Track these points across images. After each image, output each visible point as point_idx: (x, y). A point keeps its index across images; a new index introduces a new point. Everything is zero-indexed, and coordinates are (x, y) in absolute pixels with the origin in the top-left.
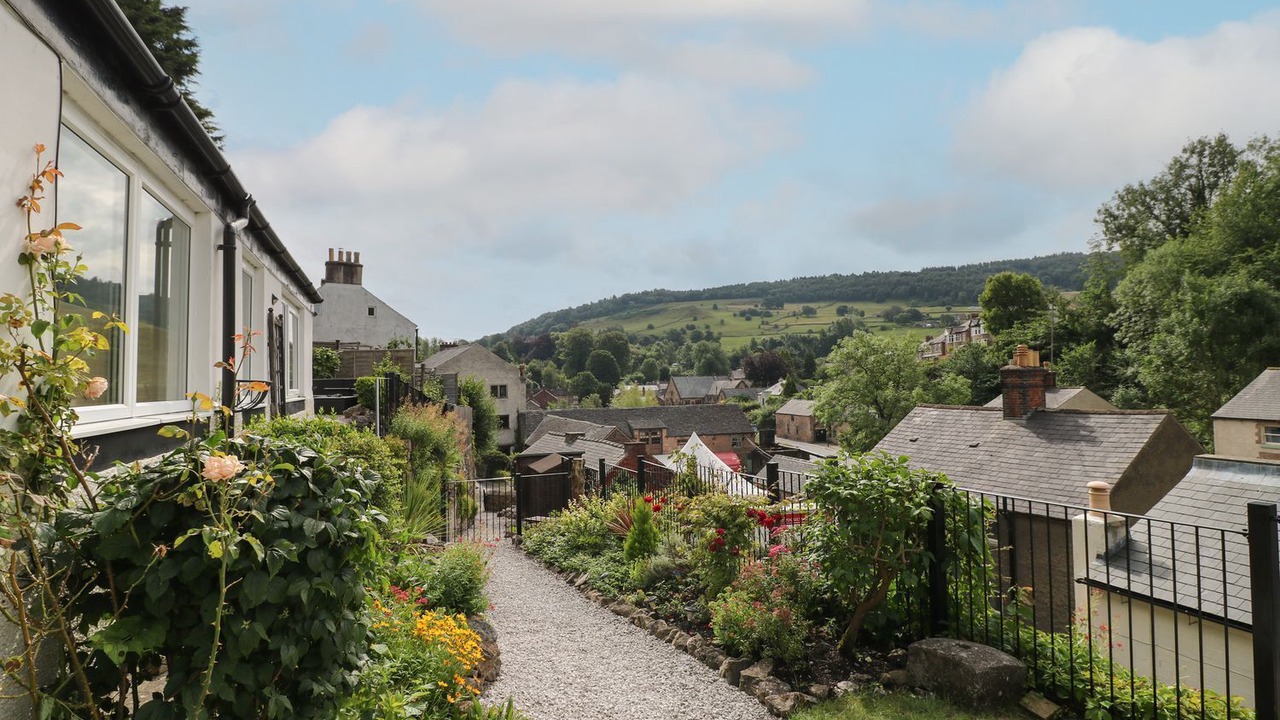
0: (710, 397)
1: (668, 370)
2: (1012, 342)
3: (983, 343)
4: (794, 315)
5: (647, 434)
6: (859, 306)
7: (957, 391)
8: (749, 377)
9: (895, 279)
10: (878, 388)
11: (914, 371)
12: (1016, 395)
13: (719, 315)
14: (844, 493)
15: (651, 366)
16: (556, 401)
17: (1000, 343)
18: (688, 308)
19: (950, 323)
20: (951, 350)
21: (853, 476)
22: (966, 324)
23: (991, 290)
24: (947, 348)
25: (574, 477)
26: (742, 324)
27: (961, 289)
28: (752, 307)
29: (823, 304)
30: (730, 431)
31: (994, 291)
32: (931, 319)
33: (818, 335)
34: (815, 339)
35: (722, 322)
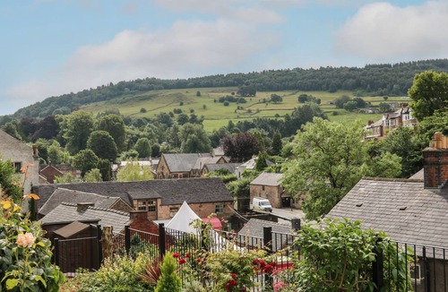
0: (195, 171)
1: (159, 148)
2: (432, 126)
3: (411, 127)
4: (264, 102)
5: (144, 203)
6: (315, 95)
7: (390, 166)
8: (227, 154)
9: (344, 73)
10: (331, 164)
11: (360, 150)
12: (433, 170)
13: (201, 102)
14: (321, 246)
15: (144, 145)
16: (62, 175)
17: (424, 127)
18: (175, 95)
19: (386, 110)
20: (387, 132)
21: (326, 235)
22: (399, 112)
23: (417, 85)
24: (385, 130)
25: (104, 240)
26: (222, 109)
27: (395, 82)
28: (230, 94)
29: (287, 93)
30: (213, 200)
31: (420, 86)
32: (372, 106)
33: (283, 119)
34: (281, 122)
35: (204, 107)
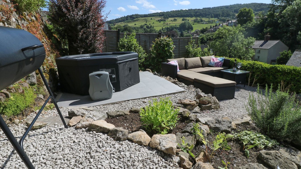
4: (171, 21)
6: (187, 18)
9: (196, 11)
13: (153, 21)
18: (144, 19)
26: (159, 23)
27: (212, 13)
28: (161, 19)
29: (178, 18)
32: (205, 22)
33: (179, 26)
34: (178, 27)
35: (154, 23)
